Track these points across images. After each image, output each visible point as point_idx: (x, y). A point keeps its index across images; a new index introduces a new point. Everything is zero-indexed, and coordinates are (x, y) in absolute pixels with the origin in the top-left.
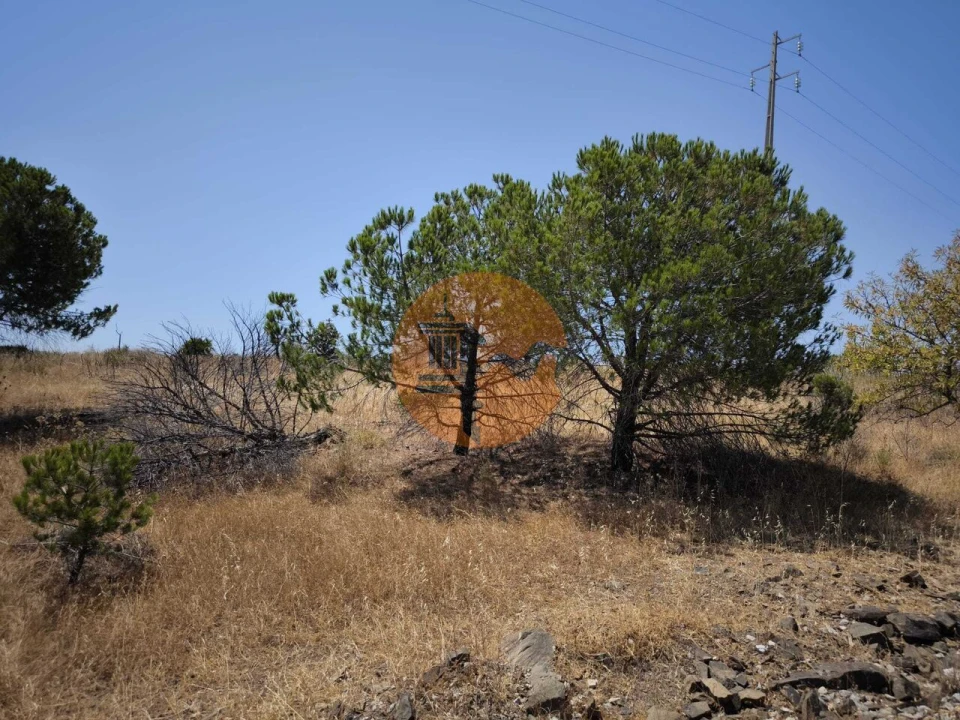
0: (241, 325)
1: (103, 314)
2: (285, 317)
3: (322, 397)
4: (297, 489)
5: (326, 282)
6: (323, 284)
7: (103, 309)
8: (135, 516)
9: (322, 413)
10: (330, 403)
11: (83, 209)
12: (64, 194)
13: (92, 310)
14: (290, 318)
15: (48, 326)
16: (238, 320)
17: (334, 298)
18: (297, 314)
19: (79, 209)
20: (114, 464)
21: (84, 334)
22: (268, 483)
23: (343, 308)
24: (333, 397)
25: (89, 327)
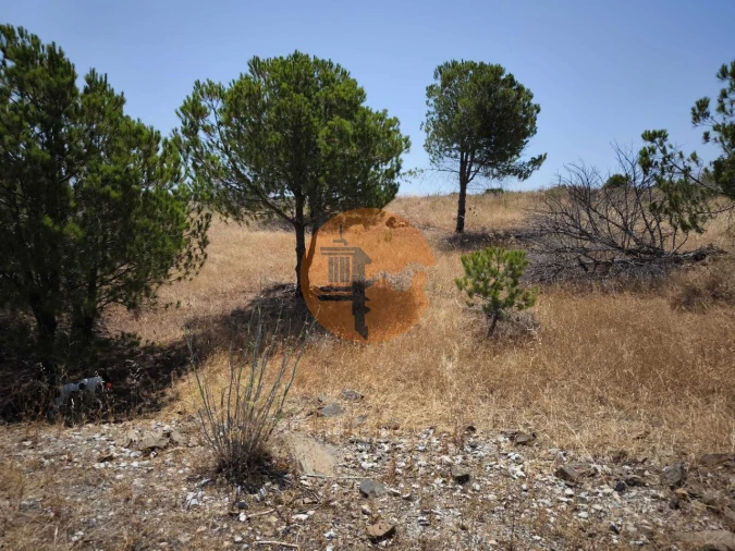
0: (624, 161)
1: (537, 162)
2: (658, 150)
3: (693, 219)
4: (663, 296)
5: (697, 112)
6: (694, 114)
7: (537, 158)
8: (525, 299)
9: (692, 233)
10: (700, 224)
11: (523, 88)
12: (511, 81)
13: (530, 160)
14: (664, 151)
15: (504, 174)
16: (622, 157)
17: (706, 126)
18: (671, 147)
19: (520, 89)
20: (511, 264)
21: (526, 177)
22: (637, 289)
23: (714, 135)
24: (704, 219)
25: (529, 171)
